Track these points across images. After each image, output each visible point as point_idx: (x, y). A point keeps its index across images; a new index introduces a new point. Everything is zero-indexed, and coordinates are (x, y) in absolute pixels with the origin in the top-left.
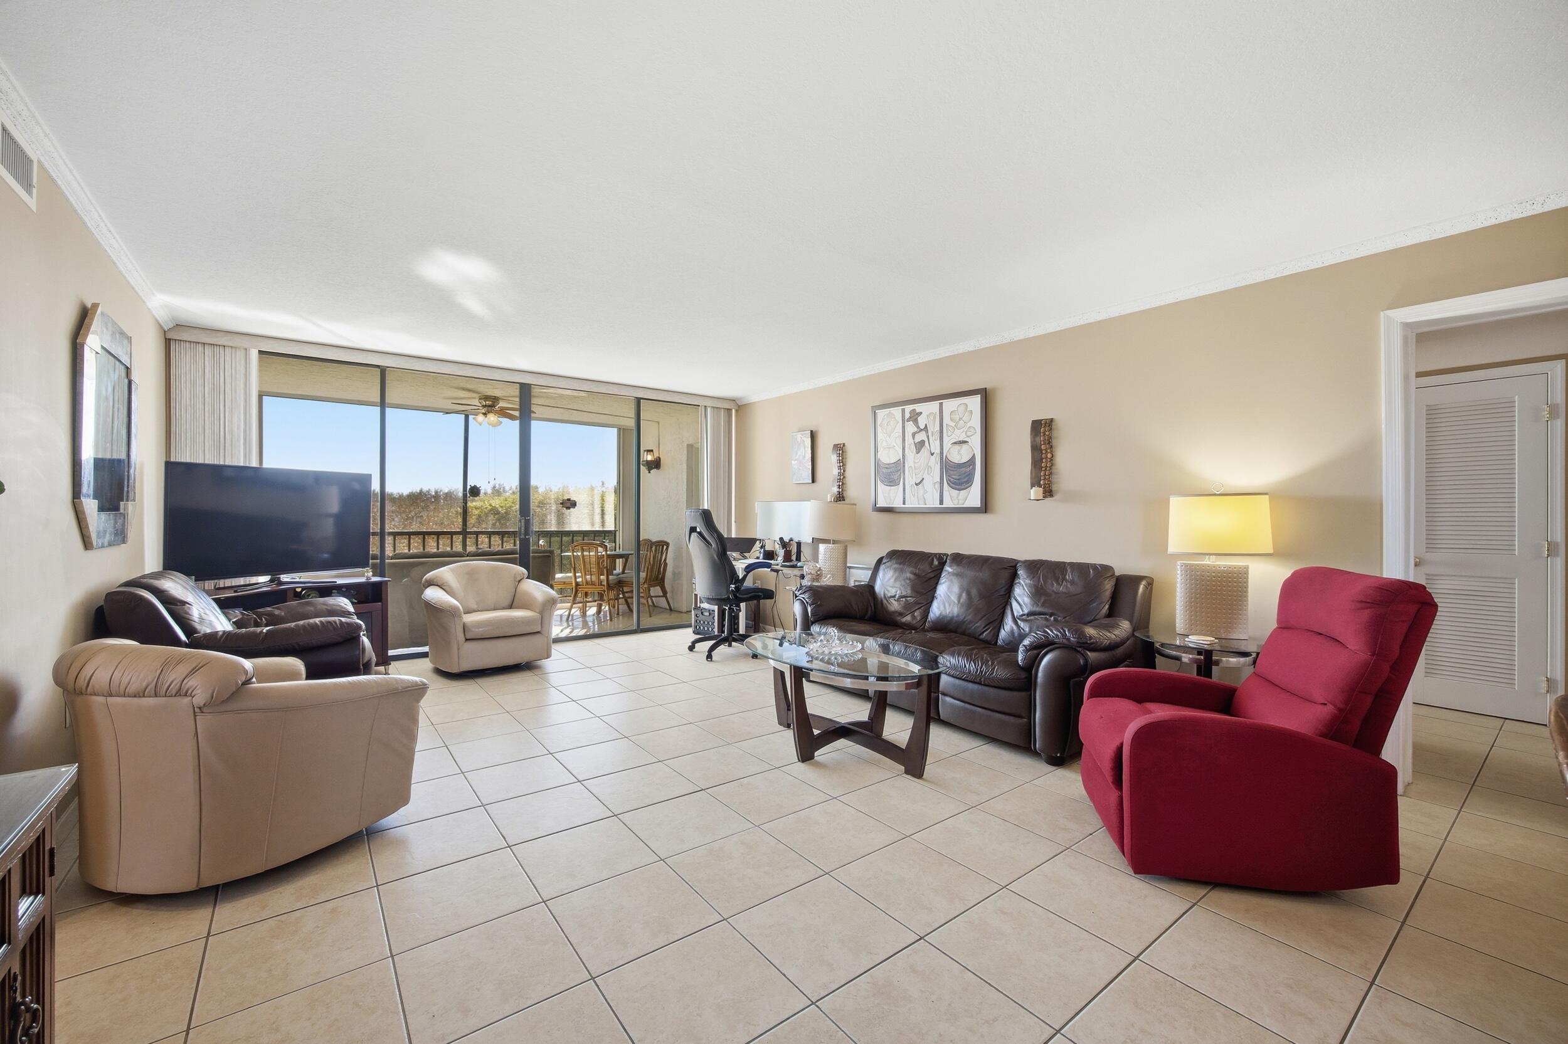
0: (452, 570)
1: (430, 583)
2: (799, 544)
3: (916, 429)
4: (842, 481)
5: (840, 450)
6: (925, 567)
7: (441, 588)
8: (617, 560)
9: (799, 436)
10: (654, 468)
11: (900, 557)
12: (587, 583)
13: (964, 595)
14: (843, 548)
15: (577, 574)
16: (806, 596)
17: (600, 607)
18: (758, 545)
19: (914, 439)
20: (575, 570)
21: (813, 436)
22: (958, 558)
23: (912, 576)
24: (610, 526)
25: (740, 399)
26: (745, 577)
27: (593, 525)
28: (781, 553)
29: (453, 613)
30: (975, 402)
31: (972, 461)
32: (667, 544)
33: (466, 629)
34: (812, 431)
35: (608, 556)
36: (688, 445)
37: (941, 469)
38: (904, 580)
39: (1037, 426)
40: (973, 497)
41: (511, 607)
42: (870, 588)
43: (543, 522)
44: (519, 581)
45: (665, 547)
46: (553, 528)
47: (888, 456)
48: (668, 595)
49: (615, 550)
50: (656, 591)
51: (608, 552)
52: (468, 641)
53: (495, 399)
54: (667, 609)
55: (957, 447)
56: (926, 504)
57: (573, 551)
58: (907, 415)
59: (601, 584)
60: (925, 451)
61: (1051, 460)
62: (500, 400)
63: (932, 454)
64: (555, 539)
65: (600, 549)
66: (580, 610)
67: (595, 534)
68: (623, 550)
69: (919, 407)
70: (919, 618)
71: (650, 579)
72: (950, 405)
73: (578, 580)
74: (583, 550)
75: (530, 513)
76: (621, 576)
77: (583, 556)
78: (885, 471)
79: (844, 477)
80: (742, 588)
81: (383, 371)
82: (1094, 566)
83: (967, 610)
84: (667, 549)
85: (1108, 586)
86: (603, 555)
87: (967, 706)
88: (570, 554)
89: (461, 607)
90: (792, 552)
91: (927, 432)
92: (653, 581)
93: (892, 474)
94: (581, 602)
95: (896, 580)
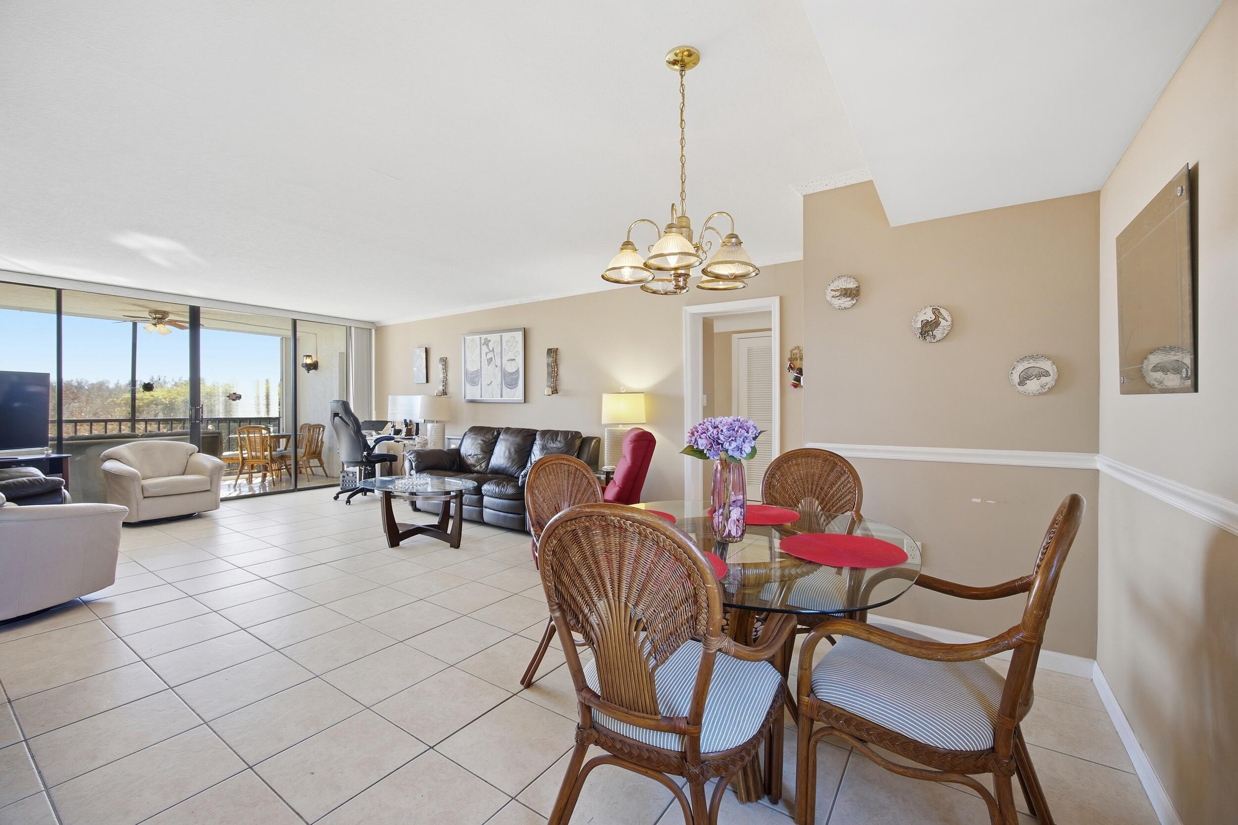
0: (128, 447)
1: (109, 458)
2: (417, 424)
3: (488, 351)
4: (445, 382)
5: (444, 361)
6: (489, 436)
7: (119, 461)
8: (281, 440)
9: (418, 350)
10: (312, 369)
11: (476, 430)
12: (253, 457)
13: (507, 452)
14: (442, 426)
15: (244, 452)
16: (412, 456)
17: (264, 476)
18: (389, 425)
19: (486, 356)
20: (241, 447)
21: (427, 351)
22: (507, 430)
23: (481, 442)
24: (274, 414)
25: (377, 322)
26: (374, 446)
27: (259, 413)
28: (404, 430)
29: (132, 478)
30: (519, 335)
31: (517, 371)
32: (324, 427)
33: (143, 489)
34: (426, 348)
35: (271, 437)
36: (340, 353)
37: (502, 376)
38: (477, 444)
39: (550, 351)
40: (518, 394)
41: (183, 474)
42: (458, 451)
43: (211, 411)
44: (191, 455)
45: (322, 429)
46: (222, 416)
47: (472, 368)
48: (324, 465)
49: (279, 432)
50: (314, 462)
51: (272, 434)
52: (145, 499)
53: (165, 314)
54: (323, 476)
55: (510, 362)
56: (493, 397)
57: (240, 434)
58: (483, 341)
59: (265, 458)
60: (492, 365)
61: (557, 372)
62: (170, 314)
63: (497, 366)
64: (224, 425)
65: (264, 432)
66: (247, 480)
67: (259, 420)
68: (286, 432)
69: (489, 337)
70: (484, 467)
71: (309, 453)
72: (506, 336)
73: (244, 456)
74: (249, 433)
75: (200, 404)
76: (284, 452)
77: (249, 437)
78: (470, 376)
79: (446, 380)
80: (372, 455)
81: (59, 292)
82: (572, 432)
83: (509, 460)
84: (323, 430)
85: (578, 442)
86: (267, 436)
87: (496, 512)
88: (237, 436)
89: (139, 474)
90: (412, 429)
91: (494, 352)
92: (312, 454)
93: (474, 378)
94: (247, 473)
95: (472, 444)
